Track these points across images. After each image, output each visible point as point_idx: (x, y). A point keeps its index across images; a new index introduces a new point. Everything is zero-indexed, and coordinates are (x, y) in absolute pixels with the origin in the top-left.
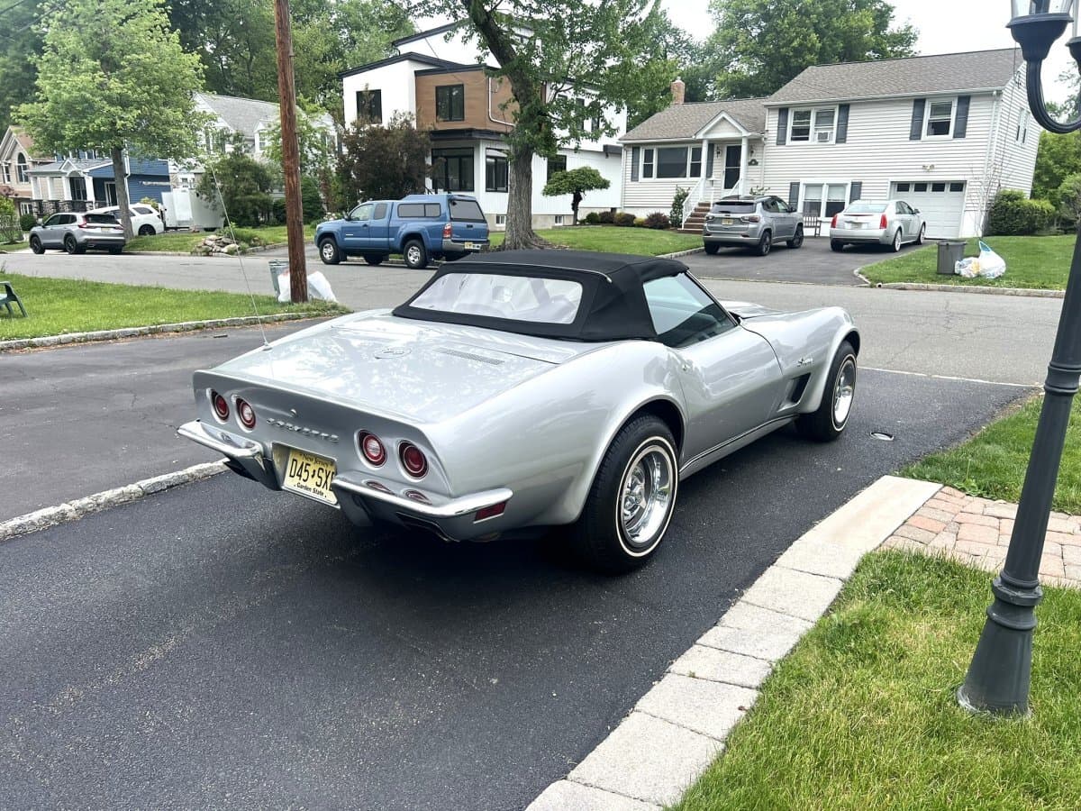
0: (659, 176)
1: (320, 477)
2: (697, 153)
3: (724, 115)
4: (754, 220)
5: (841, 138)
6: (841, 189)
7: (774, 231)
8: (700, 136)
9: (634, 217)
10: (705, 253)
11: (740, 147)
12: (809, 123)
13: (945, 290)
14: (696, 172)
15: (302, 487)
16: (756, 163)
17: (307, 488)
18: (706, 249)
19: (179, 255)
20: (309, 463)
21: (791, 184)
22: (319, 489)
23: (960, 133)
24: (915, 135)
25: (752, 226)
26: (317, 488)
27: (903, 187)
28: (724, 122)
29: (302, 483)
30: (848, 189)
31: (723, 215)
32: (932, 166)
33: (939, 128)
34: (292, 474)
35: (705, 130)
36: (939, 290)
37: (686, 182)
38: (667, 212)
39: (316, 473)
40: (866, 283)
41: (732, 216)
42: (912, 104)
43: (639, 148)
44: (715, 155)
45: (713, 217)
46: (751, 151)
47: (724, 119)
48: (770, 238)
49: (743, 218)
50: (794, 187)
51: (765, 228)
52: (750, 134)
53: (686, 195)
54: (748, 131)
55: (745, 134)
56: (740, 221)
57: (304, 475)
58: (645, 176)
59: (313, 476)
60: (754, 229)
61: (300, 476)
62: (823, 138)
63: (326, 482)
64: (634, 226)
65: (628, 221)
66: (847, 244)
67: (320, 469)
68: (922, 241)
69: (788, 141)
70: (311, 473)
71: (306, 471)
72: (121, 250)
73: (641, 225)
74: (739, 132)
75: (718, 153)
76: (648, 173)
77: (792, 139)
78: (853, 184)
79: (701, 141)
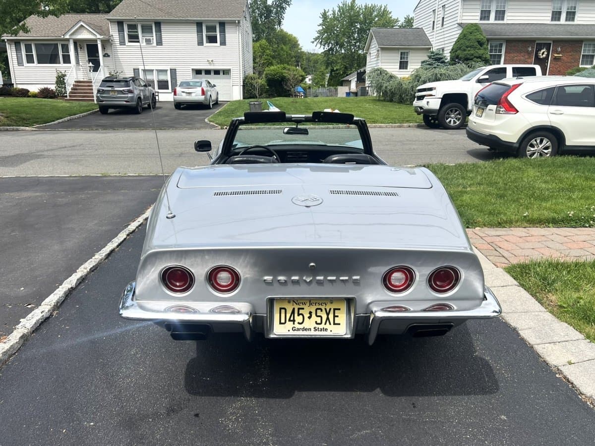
0: (39, 63)
1: (319, 316)
2: (65, 48)
3: (82, 23)
4: (130, 92)
5: (159, 42)
6: (164, 73)
7: (142, 97)
8: (67, 37)
9: (29, 91)
10: (99, 113)
11: (97, 45)
12: (137, 32)
14: (67, 60)
15: (299, 330)
16: (109, 56)
17: (304, 329)
18: (101, 110)
20: (302, 306)
21: (134, 69)
22: (321, 326)
23: (223, 43)
24: (200, 43)
25: (130, 95)
26: (317, 326)
27: (198, 72)
28: (83, 28)
29: (297, 326)
30: (169, 72)
31: (110, 89)
32: (212, 61)
33: (212, 39)
35: (70, 33)
37: (61, 67)
38: (53, 87)
39: (313, 314)
40: (217, 127)
41: (116, 89)
42: (196, 25)
43: (19, 43)
44: (79, 49)
46: (104, 48)
47: (82, 26)
48: (141, 103)
49: (123, 90)
50: (136, 71)
51: (138, 96)
52: (102, 37)
53: (65, 75)
54: (101, 35)
55: (99, 36)
56: (121, 92)
57: (298, 319)
58: (28, 62)
59: (309, 318)
60: (132, 97)
62: (148, 42)
63: (328, 318)
64: (29, 96)
65: (24, 93)
66: (183, 105)
67: (317, 310)
69: (127, 43)
70: (307, 316)
71: (299, 315)
73: (35, 96)
74: (94, 34)
75: (81, 48)
76: (30, 60)
77: (129, 42)
78: (171, 70)
79: (68, 40)
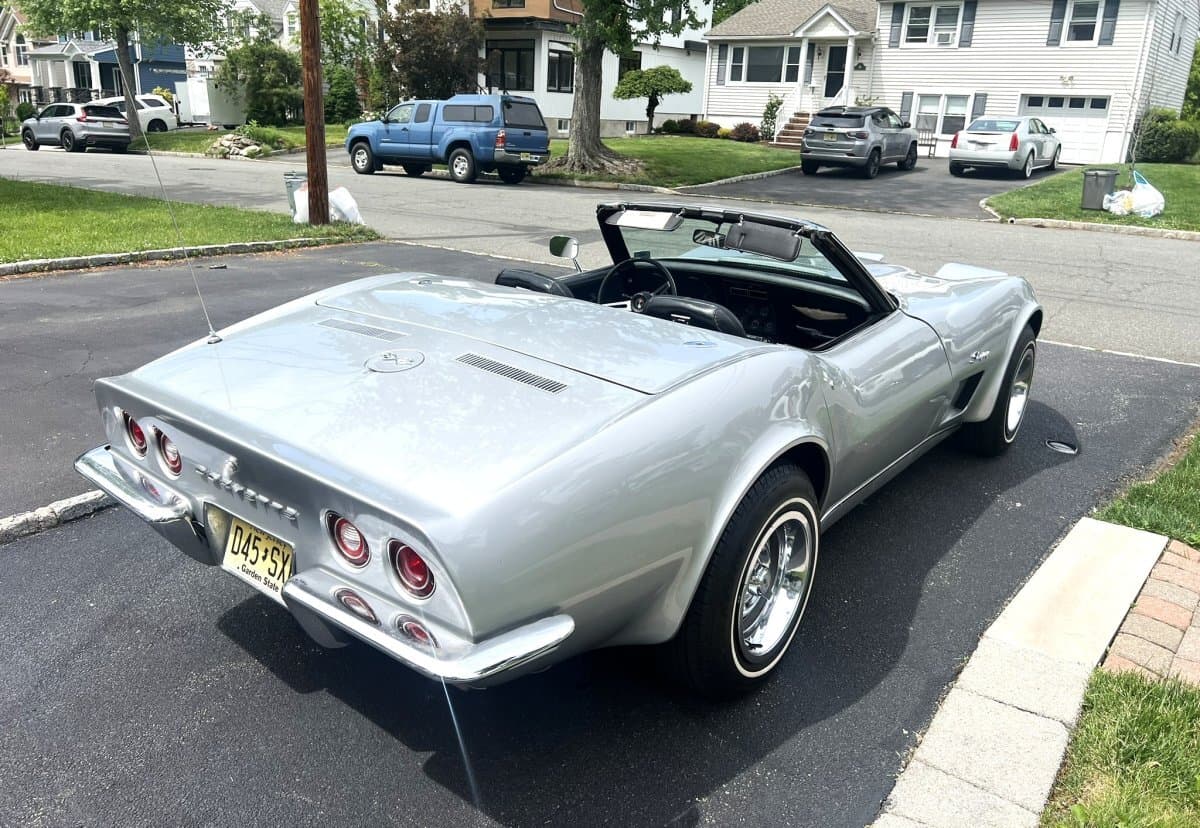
0: (749, 80)
1: (274, 562)
2: (794, 55)
3: (829, 10)
4: (861, 136)
5: (966, 42)
6: (962, 102)
7: (884, 149)
8: (799, 34)
9: (718, 127)
10: (801, 172)
11: (846, 48)
12: (928, 21)
13: (1090, 229)
14: (792, 76)
15: (248, 572)
16: (864, 68)
17: (255, 576)
18: (803, 168)
19: (192, 156)
21: (904, 94)
22: (273, 580)
23: (1107, 40)
24: (1053, 40)
25: (858, 143)
26: (270, 577)
27: (1035, 101)
28: (829, 19)
29: (250, 567)
30: (971, 101)
31: (826, 129)
32: (1071, 78)
33: (1082, 33)
34: (236, 550)
35: (805, 28)
36: (1084, 229)
37: (781, 87)
38: (757, 123)
39: (269, 553)
40: (995, 217)
41: (836, 130)
42: (1052, 3)
43: (727, 46)
44: (816, 56)
45: (813, 131)
46: (858, 53)
47: (828, 14)
48: (879, 157)
49: (849, 133)
50: (907, 97)
51: (875, 145)
52: (858, 33)
53: (780, 103)
54: (856, 30)
55: (852, 32)
56: (844, 136)
57: (252, 554)
58: (732, 79)
59: (264, 558)
60: (862, 148)
61: (246, 554)
62: (944, 40)
63: (283, 571)
64: (718, 137)
65: (712, 131)
66: (969, 167)
67: (275, 548)
68: (1057, 166)
69: (903, 44)
70: (262, 554)
72: (126, 148)
73: (726, 137)
74: (845, 29)
75: (820, 54)
76: (736, 75)
77: (907, 41)
78: (976, 95)
79: (800, 40)
